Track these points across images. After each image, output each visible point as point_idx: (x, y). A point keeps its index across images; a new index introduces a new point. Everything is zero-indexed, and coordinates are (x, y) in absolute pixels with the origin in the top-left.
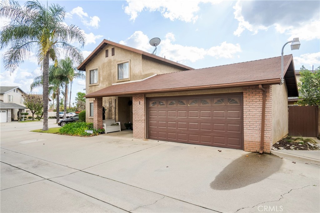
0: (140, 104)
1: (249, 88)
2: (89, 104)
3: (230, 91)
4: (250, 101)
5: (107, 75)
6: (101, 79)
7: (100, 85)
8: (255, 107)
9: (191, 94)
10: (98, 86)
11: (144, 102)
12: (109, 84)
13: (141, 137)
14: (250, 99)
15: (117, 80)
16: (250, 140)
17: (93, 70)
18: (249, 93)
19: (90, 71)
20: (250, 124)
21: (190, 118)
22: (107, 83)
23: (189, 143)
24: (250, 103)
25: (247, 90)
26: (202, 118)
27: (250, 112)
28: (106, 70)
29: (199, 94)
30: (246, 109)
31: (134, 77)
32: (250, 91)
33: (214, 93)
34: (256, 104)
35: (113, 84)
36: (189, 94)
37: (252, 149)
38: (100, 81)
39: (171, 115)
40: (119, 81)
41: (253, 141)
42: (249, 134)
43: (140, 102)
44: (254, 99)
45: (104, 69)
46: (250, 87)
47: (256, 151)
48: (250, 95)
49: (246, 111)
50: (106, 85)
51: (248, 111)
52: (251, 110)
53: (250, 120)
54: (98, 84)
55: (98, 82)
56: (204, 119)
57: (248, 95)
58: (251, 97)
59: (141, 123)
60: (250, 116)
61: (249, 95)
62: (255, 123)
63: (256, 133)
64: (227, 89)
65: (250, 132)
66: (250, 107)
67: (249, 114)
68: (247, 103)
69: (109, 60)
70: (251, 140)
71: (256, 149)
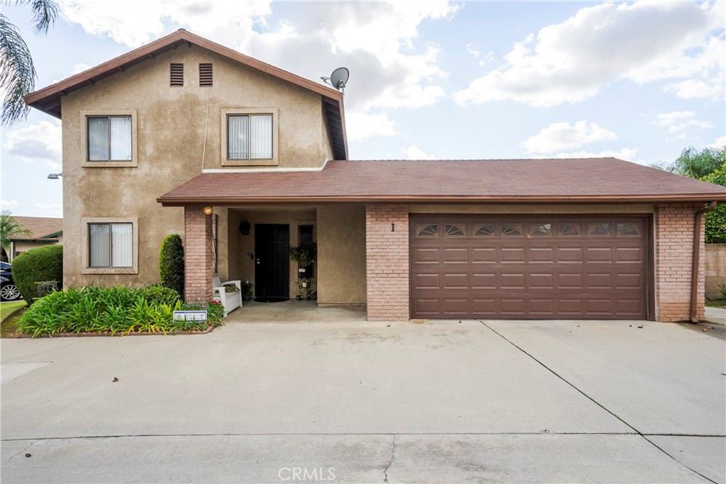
0: (393, 230)
1: (670, 207)
2: (85, 227)
3: (628, 210)
4: (670, 229)
5: (176, 140)
6: (149, 149)
7: (145, 168)
8: (680, 240)
9: (542, 212)
10: (133, 172)
11: (408, 226)
12: (187, 168)
13: (399, 315)
14: (672, 226)
15: (224, 161)
16: (671, 301)
17: (105, 118)
18: (670, 215)
19: (90, 118)
20: (670, 273)
21: (531, 264)
22: (178, 166)
23: (528, 317)
24: (672, 233)
25: (666, 209)
26: (561, 262)
27: (670, 251)
28: (173, 125)
29: (562, 212)
30: (663, 244)
31: (294, 158)
32: (672, 212)
33: (594, 212)
34: (681, 237)
35: (205, 171)
36: (537, 213)
37: (674, 316)
38: (142, 157)
39: (481, 259)
40: (230, 163)
41: (676, 301)
42: (669, 291)
43: (393, 225)
44: (678, 226)
45: (162, 121)
46: (672, 205)
47: (680, 320)
48: (672, 219)
49: (664, 247)
50: (174, 172)
51: (668, 247)
52: (672, 247)
53: (670, 265)
54: (134, 164)
55: (135, 159)
56: (568, 264)
57: (668, 219)
58: (673, 223)
59: (399, 279)
60: (671, 258)
61: (670, 219)
62: (680, 269)
63: (681, 287)
64: (621, 206)
65: (670, 287)
66: (672, 240)
67: (670, 253)
68: (665, 233)
69: (186, 96)
70: (673, 301)
71: (681, 316)
